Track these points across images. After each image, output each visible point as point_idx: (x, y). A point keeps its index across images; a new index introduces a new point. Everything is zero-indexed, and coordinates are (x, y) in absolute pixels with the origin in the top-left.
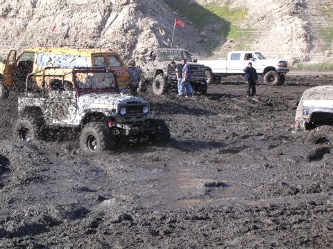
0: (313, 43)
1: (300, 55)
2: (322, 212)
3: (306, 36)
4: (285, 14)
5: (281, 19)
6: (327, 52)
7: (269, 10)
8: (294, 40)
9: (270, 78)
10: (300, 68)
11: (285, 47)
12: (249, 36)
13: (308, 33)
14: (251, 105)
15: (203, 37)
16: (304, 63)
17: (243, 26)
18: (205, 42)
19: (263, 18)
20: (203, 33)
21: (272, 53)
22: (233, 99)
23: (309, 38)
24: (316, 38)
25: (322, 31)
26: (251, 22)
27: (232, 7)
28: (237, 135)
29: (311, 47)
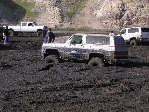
0: (64, 19)
1: (58, 24)
2: (34, 92)
3: (61, 16)
4: (52, 5)
5: (50, 8)
6: (70, 22)
7: (45, 4)
8: (55, 18)
9: (40, 34)
10: (58, 30)
11: (52, 20)
12: (35, 15)
13: (62, 14)
14: (27, 46)
15: (15, 15)
16: (60, 27)
17: (33, 10)
18: (16, 18)
19: (42, 7)
20: (15, 13)
21: (46, 23)
22: (19, 43)
23: (62, 16)
24: (65, 17)
25: (68, 13)
26: (37, 9)
27: (28, 2)
28: (15, 59)
29: (63, 21)
